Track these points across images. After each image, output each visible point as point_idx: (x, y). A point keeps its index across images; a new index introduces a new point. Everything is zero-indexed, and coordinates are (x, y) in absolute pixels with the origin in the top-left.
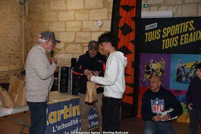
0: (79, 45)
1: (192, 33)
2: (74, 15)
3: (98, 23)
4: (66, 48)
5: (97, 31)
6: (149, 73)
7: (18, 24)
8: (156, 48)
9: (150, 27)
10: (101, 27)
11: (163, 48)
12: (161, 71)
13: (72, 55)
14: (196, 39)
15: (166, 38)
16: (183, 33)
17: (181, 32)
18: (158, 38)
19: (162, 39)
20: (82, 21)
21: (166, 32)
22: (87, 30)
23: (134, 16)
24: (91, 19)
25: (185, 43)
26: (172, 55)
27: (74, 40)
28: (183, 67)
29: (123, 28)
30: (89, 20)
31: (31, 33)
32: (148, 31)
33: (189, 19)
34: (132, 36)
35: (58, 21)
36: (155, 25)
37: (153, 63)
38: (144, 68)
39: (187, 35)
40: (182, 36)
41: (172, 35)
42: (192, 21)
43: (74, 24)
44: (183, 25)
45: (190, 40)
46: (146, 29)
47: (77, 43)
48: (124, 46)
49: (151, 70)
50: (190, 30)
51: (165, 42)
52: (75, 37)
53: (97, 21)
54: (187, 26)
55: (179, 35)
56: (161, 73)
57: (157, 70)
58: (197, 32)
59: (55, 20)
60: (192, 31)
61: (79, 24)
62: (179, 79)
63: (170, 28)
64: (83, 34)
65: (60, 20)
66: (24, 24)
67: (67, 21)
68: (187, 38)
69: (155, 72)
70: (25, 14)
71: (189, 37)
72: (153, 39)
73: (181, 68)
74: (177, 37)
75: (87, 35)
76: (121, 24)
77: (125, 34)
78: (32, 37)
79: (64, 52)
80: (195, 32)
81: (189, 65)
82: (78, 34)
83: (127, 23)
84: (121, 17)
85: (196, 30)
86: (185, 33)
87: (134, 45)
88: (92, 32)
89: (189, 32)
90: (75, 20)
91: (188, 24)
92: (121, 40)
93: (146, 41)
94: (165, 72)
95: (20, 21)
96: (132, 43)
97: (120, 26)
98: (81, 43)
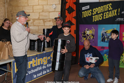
0: (42, 21)
1: (110, 12)
2: (38, 2)
3: (53, 6)
4: (34, 22)
5: (53, 12)
6: (85, 37)
7: (3, 8)
8: (89, 21)
9: (85, 8)
10: (55, 8)
11: (93, 21)
12: (92, 35)
14: (113, 15)
15: (95, 15)
16: (105, 12)
17: (104, 11)
18: (90, 15)
19: (92, 15)
20: (43, 5)
21: (95, 11)
22: (46, 11)
23: (75, 1)
24: (48, 4)
25: (107, 18)
26: (99, 25)
27: (39, 18)
28: (105, 33)
29: (68, 9)
30: (47, 5)
31: (12, 14)
32: (84, 11)
33: (109, 3)
34: (74, 14)
35: (28, 5)
36: (88, 7)
37: (88, 30)
38: (82, 34)
39: (108, 12)
40: (105, 13)
41: (98, 13)
42: (111, 4)
43: (38, 7)
44: (105, 7)
45: (109, 16)
46: (83, 10)
47: (40, 19)
48: (69, 20)
49: (86, 35)
50: (109, 9)
51: (94, 17)
52: (39, 15)
54: (108, 7)
55: (103, 13)
56: (92, 37)
57: (90, 35)
58: (114, 10)
59: (26, 5)
60: (111, 10)
61: (41, 7)
62: (103, 40)
63: (97, 8)
64: (44, 14)
65: (29, 5)
66: (7, 8)
67: (34, 6)
68: (108, 15)
69: (89, 36)
70: (7, 2)
71: (109, 14)
72: (87, 16)
73: (104, 33)
74: (102, 14)
75: (47, 14)
76: (67, 7)
77: (70, 13)
78: (12, 16)
79: (33, 25)
80: (112, 11)
81: (109, 31)
82: (41, 14)
83: (71, 6)
84: (67, 2)
85: (113, 10)
86: (106, 12)
87: (75, 20)
88: (49, 12)
89: (109, 11)
90: (39, 5)
91: (108, 6)
92: (67, 17)
93: (83, 17)
94: (95, 35)
95: (4, 6)
96: (75, 18)
97: (66, 8)
98: (43, 20)
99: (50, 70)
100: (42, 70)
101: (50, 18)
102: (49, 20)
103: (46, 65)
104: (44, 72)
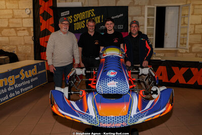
0: (13, 29)
2: (5, 5)
3: (27, 11)
4: (2, 32)
5: (27, 18)
9: (64, 14)
10: (29, 14)
11: (75, 30)
13: (7, 38)
14: (97, 22)
15: (76, 22)
16: (88, 18)
17: (86, 17)
18: (71, 22)
19: (73, 22)
20: (13, 9)
21: (76, 17)
22: (18, 17)
23: (51, 5)
27: (8, 25)
29: (43, 15)
30: (19, 9)
34: (51, 21)
36: (68, 12)
41: (80, 20)
42: (93, 10)
43: (6, 12)
44: (87, 13)
46: (62, 16)
47: (11, 28)
48: (46, 29)
50: (92, 16)
51: (76, 25)
52: (9, 23)
53: (26, 9)
54: (90, 14)
55: (85, 20)
58: (97, 17)
60: (94, 17)
61: (11, 12)
63: (78, 14)
64: (15, 20)
75: (19, 21)
76: (41, 11)
77: (45, 19)
82: (11, 20)
83: (46, 11)
84: (41, 6)
87: (54, 28)
88: (22, 18)
90: (6, 9)
91: (91, 12)
92: (43, 24)
96: (52, 26)
97: (40, 13)
98: (15, 28)
99: (20, 92)
100: (8, 93)
101: (24, 26)
102: (23, 28)
103: (13, 86)
104: (11, 95)
